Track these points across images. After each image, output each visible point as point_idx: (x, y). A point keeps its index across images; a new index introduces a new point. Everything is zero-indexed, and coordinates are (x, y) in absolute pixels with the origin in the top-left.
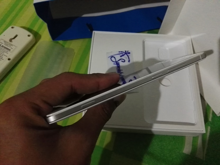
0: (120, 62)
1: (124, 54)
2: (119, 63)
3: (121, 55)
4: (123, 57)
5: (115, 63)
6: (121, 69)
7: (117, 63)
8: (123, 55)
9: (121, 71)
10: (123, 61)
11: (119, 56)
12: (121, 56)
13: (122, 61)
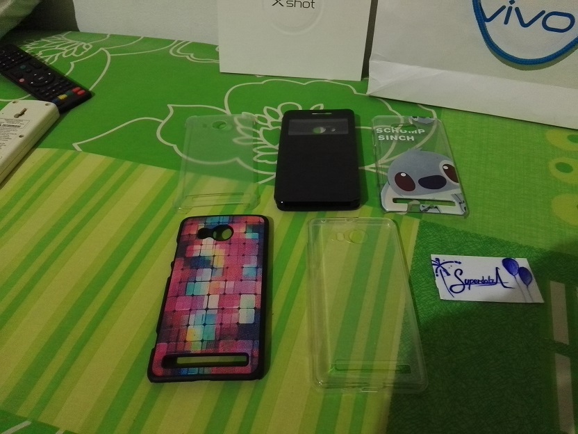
0: (463, 278)
1: (440, 268)
2: (466, 280)
3: (444, 274)
4: (451, 271)
5: (467, 286)
6: (481, 279)
7: (467, 284)
8: (445, 270)
9: (486, 278)
10: (459, 272)
11: (446, 278)
12: (448, 274)
13: (461, 274)
